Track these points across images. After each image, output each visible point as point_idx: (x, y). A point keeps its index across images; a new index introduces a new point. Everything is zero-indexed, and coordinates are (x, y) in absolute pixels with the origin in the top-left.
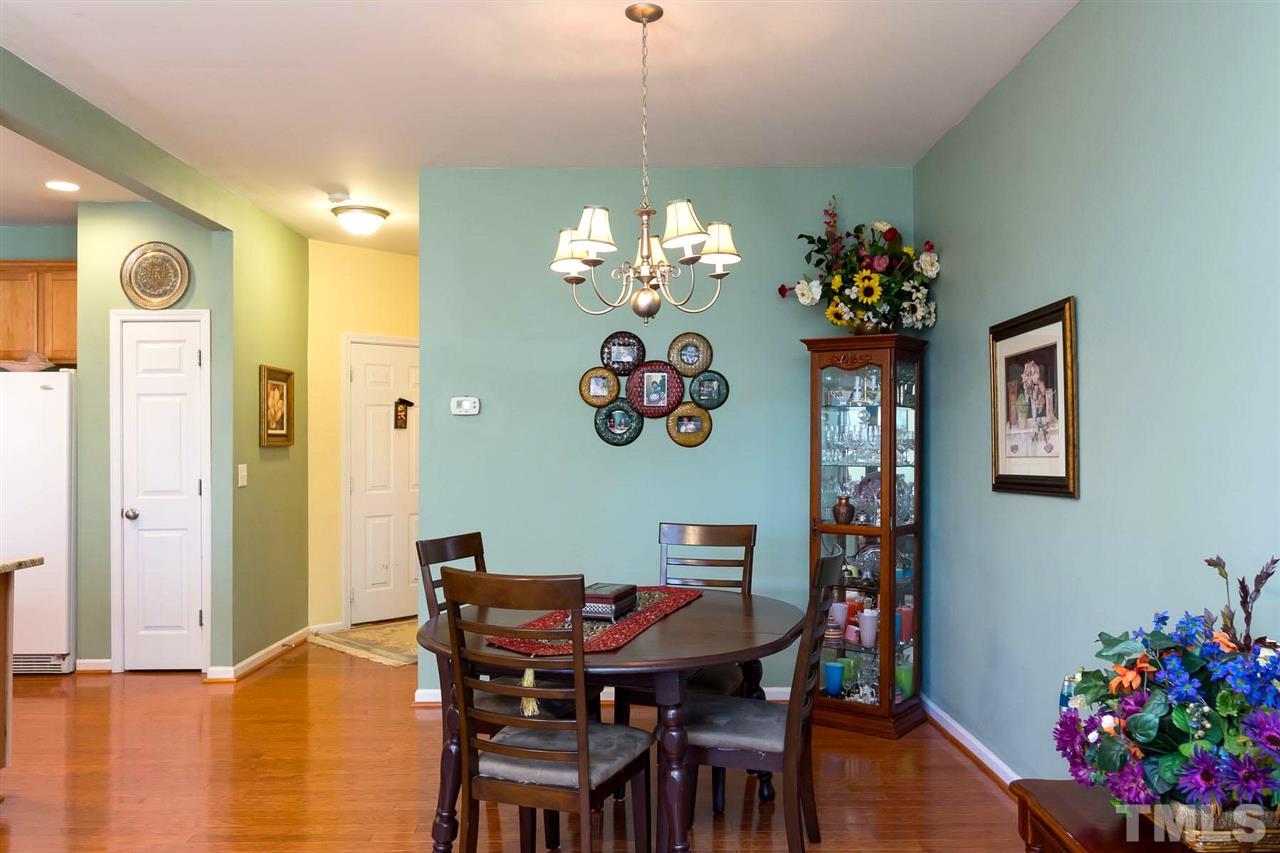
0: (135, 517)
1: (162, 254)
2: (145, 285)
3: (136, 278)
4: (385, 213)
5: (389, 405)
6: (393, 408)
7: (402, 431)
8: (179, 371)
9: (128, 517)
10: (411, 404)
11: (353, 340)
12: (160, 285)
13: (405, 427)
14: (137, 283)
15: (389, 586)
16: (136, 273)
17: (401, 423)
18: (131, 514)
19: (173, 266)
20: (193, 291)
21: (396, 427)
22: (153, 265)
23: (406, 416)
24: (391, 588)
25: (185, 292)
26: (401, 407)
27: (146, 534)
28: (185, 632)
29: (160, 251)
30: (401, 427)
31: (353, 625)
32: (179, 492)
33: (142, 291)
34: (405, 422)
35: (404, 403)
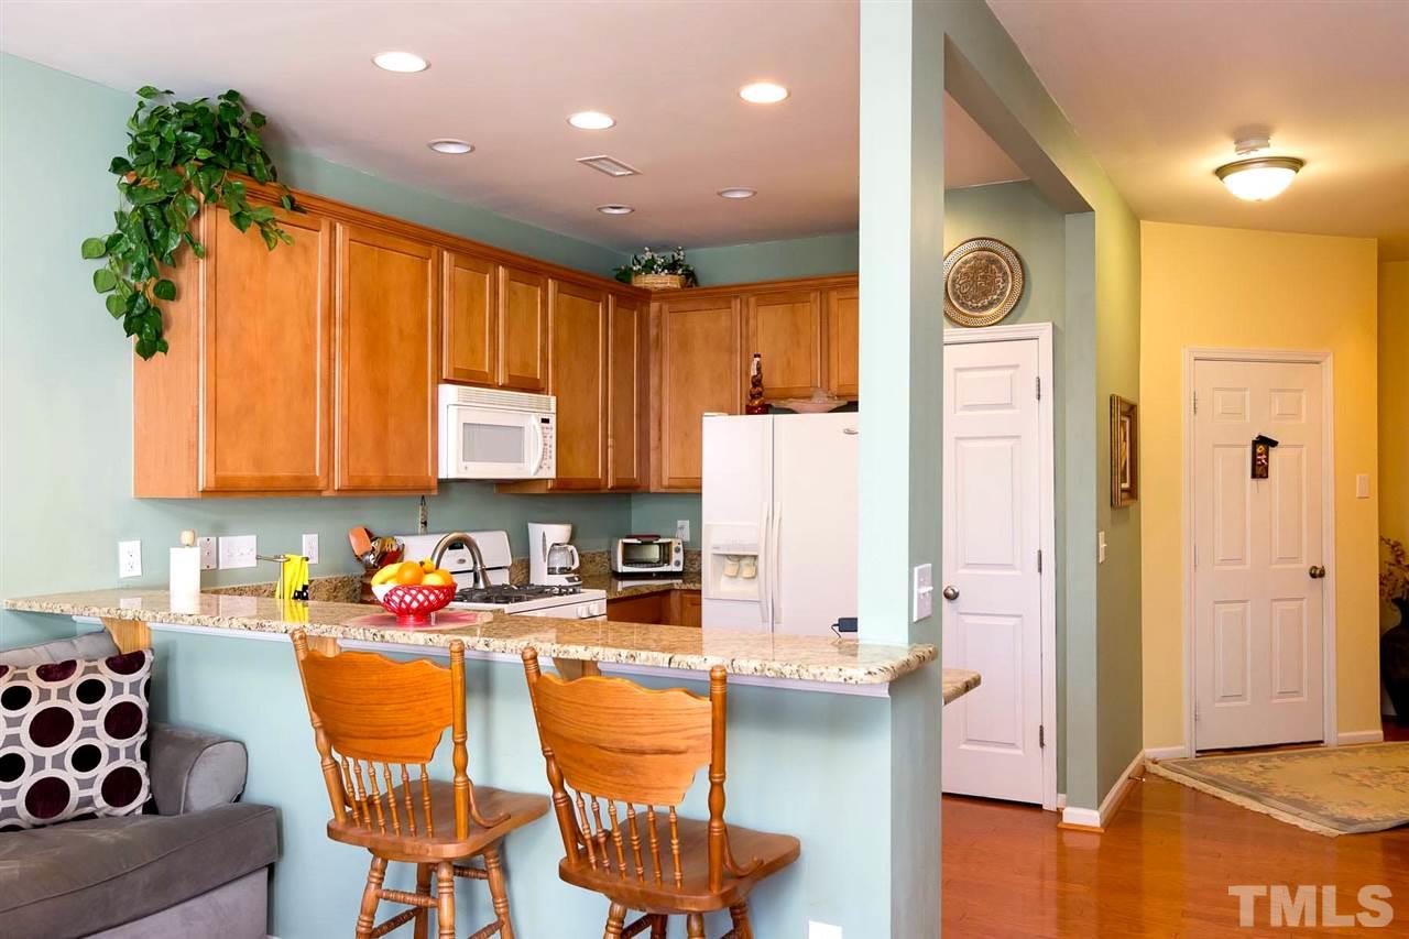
0: (956, 595)
1: (986, 253)
2: (965, 296)
3: (954, 286)
4: (1296, 164)
5: (1245, 446)
6: (1249, 450)
7: (1262, 482)
8: (1009, 406)
9: (947, 596)
10: (1274, 444)
11: (1198, 356)
12: (985, 295)
13: (1267, 477)
14: (955, 293)
15: (1245, 699)
16: (954, 281)
17: (1260, 471)
18: (951, 592)
19: (1001, 268)
20: (1028, 299)
21: (1254, 476)
22: (975, 269)
23: (1267, 460)
24: (1247, 703)
25: (1019, 300)
26: (1260, 449)
27: (970, 620)
28: (1020, 752)
29: (984, 249)
30: (1261, 477)
31: (1197, 752)
32: (1010, 566)
33: (962, 304)
34: (1267, 468)
35: (1264, 443)
